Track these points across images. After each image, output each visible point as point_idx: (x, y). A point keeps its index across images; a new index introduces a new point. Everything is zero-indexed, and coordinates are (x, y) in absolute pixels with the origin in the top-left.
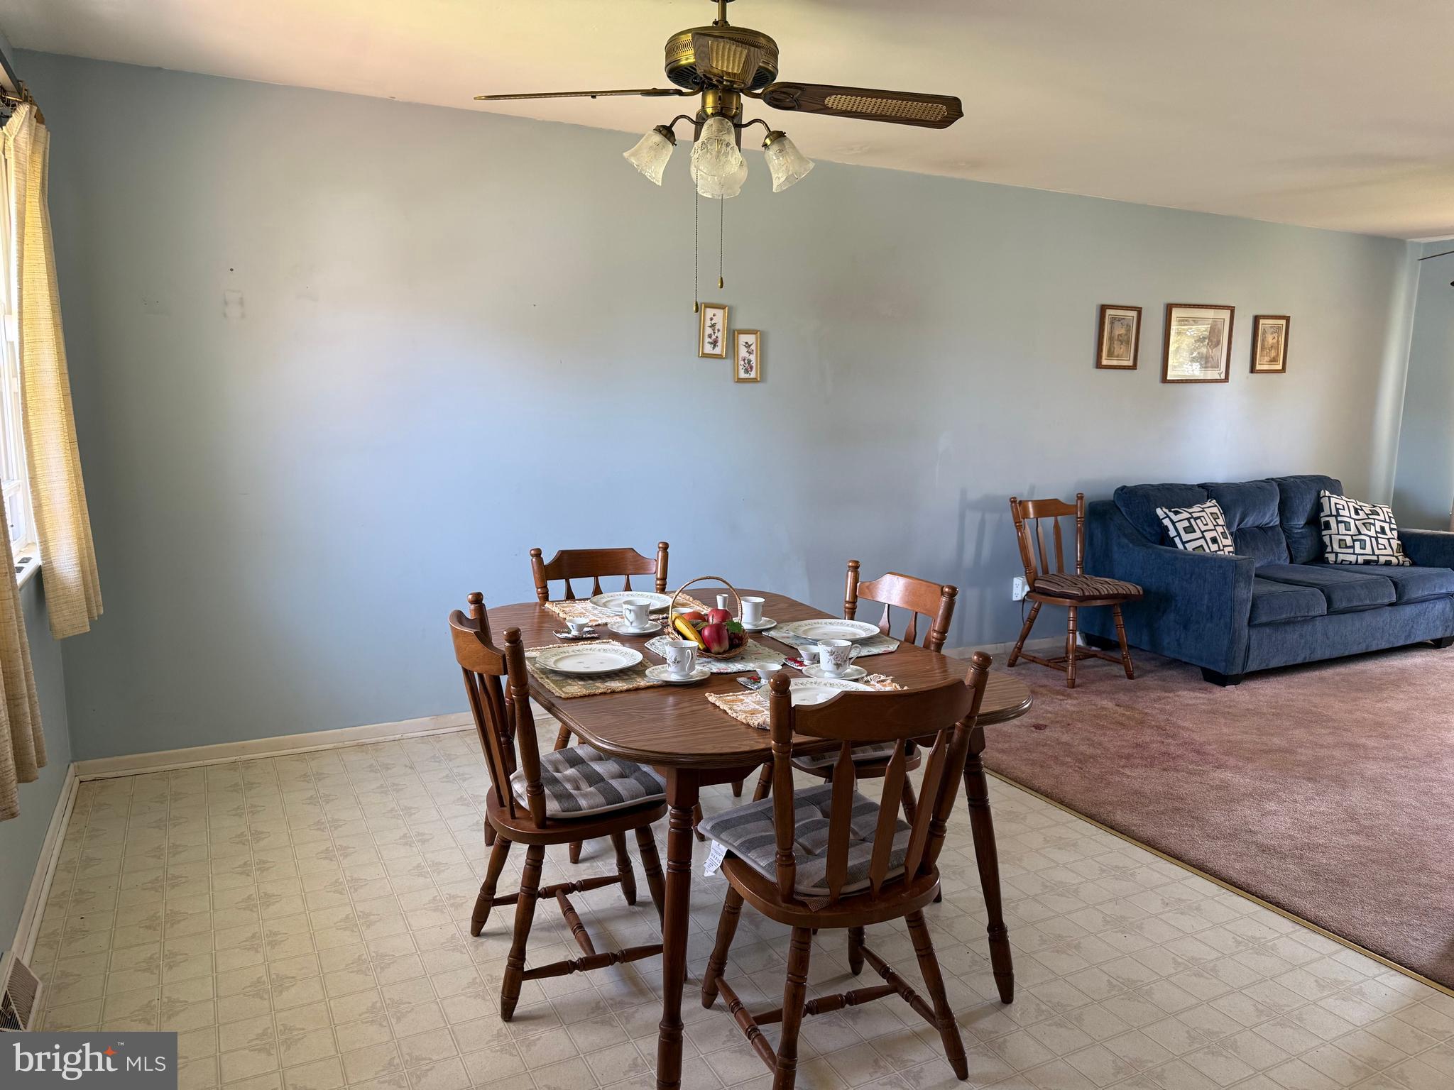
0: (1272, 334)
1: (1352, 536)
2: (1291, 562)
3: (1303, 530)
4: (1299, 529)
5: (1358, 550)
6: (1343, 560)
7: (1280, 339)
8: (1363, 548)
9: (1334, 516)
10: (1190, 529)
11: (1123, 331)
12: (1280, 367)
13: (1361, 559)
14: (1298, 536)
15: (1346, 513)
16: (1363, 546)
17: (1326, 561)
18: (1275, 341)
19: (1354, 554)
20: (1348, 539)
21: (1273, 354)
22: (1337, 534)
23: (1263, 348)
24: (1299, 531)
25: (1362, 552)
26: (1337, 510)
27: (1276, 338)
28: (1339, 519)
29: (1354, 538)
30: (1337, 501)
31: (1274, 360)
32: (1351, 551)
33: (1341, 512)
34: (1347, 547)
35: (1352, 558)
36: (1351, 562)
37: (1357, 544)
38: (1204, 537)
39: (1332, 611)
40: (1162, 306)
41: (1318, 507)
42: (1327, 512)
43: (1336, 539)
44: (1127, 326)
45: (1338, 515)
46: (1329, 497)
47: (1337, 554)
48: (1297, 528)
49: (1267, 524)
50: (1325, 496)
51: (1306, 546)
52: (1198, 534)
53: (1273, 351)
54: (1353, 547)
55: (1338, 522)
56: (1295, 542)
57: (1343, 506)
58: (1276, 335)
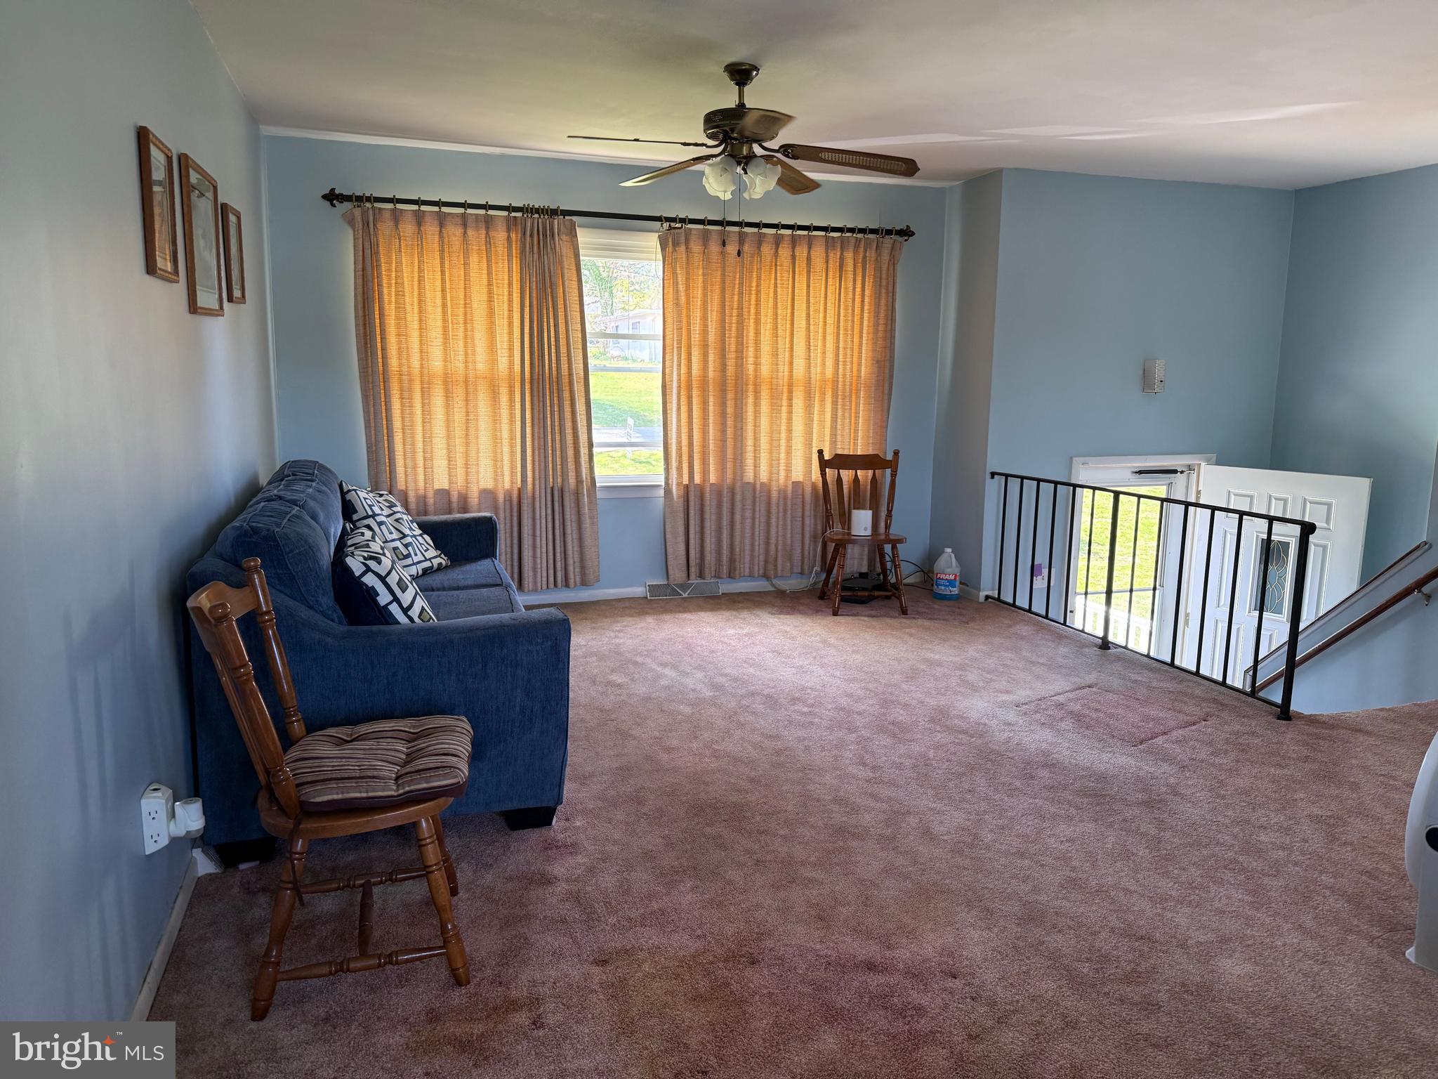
13: (420, 569)
15: (377, 509)
19: (414, 564)
26: (370, 507)
28: (378, 519)
30: (362, 494)
33: (374, 510)
46: (355, 491)
50: (349, 490)
55: (379, 525)
57: (370, 500)
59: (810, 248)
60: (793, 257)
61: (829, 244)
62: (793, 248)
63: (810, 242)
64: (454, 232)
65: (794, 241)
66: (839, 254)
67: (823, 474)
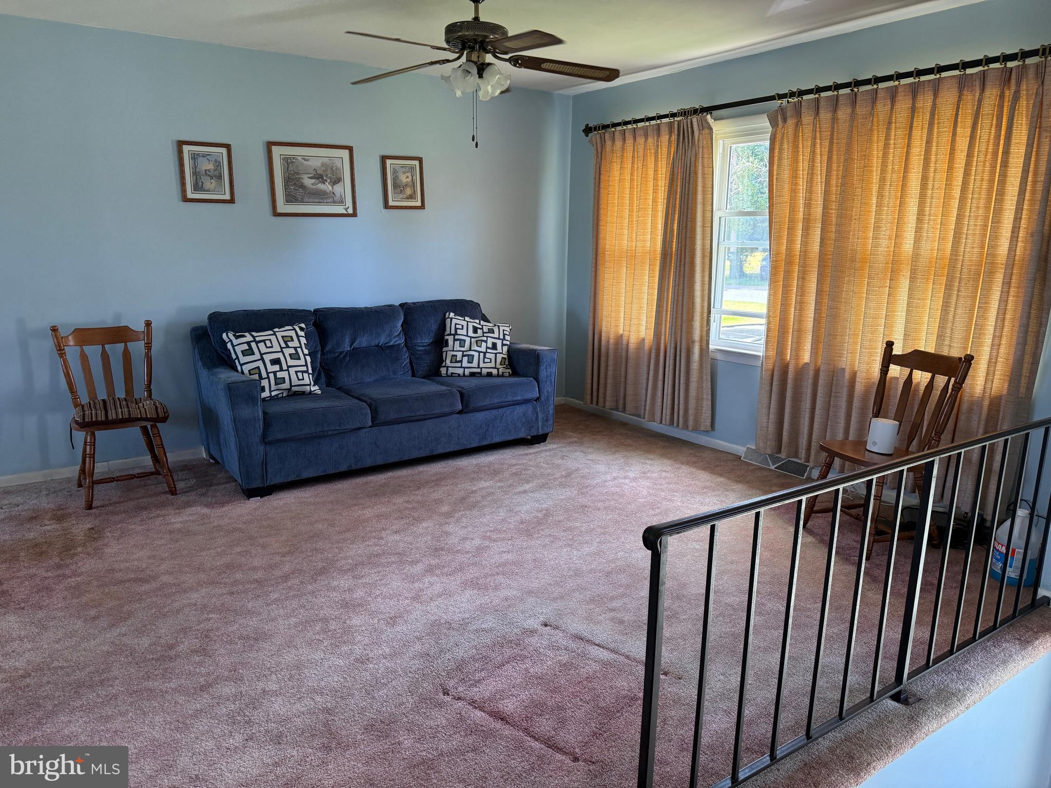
0: (404, 173)
1: (463, 352)
2: (413, 376)
3: (428, 348)
4: (423, 346)
5: (465, 364)
6: (452, 373)
7: (414, 178)
8: (470, 362)
9: (452, 335)
10: (249, 352)
11: (211, 166)
12: (419, 204)
13: (467, 372)
14: (421, 353)
15: (464, 332)
16: (470, 360)
17: (438, 374)
18: (409, 180)
19: (461, 367)
20: (459, 354)
21: (408, 191)
22: (453, 349)
23: (396, 186)
24: (423, 348)
25: (470, 365)
26: (456, 329)
27: (410, 178)
28: (457, 337)
29: (465, 353)
30: (458, 322)
31: (411, 197)
32: (459, 365)
33: (459, 332)
34: (457, 362)
35: (460, 371)
36: (459, 374)
37: (465, 359)
38: (262, 359)
39: (375, 422)
40: (261, 143)
41: (443, 327)
42: (448, 332)
43: (450, 354)
44: (216, 161)
45: (456, 334)
46: (451, 319)
47: (448, 367)
48: (420, 346)
49: (386, 343)
50: (449, 318)
51: (425, 363)
52: (257, 356)
53: (408, 189)
54: (461, 361)
55: (455, 340)
56: (417, 359)
57: (463, 326)
58: (409, 175)
59: (936, 95)
60: (913, 109)
61: (963, 84)
62: (914, 98)
63: (936, 88)
64: (641, 140)
65: (914, 91)
66: (977, 94)
67: (885, 370)
